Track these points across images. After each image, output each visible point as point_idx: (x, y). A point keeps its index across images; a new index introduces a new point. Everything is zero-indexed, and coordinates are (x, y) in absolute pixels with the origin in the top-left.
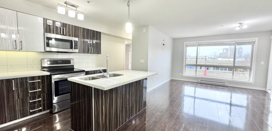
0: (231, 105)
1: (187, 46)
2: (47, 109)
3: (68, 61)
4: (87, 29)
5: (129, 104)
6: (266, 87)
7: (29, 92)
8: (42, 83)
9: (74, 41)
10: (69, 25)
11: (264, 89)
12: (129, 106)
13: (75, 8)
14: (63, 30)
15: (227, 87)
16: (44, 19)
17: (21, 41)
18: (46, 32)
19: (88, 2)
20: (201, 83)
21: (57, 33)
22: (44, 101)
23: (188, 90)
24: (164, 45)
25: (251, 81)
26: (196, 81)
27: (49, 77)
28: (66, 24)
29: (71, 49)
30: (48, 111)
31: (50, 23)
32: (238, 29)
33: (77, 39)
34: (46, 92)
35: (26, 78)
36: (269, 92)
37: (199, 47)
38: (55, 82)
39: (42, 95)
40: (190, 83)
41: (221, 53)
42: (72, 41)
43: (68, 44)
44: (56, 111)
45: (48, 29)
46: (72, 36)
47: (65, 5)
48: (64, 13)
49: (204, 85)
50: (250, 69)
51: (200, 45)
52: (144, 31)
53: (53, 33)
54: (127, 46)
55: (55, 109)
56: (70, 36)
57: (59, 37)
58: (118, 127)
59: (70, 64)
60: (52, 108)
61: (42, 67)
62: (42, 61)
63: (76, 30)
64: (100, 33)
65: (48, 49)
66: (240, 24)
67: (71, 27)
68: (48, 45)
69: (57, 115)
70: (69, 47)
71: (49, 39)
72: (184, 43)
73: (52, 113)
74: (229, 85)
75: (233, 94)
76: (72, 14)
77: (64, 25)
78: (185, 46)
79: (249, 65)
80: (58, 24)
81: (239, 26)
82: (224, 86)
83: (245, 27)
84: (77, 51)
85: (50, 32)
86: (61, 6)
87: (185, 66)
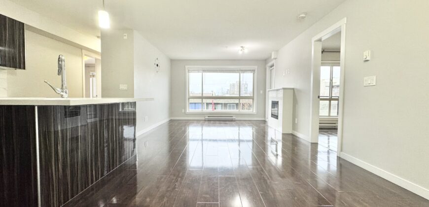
1: (189, 72)
5: (108, 146)
6: (265, 116)
11: (263, 119)
12: (108, 149)
15: (235, 121)
20: (208, 121)
23: (194, 132)
24: (157, 65)
25: (254, 112)
26: (203, 118)
32: (240, 52)
36: (267, 120)
37: (204, 73)
40: (195, 121)
41: (228, 90)
49: (212, 122)
50: (253, 99)
51: (204, 71)
52: (125, 38)
54: (88, 66)
58: (88, 186)
64: (22, 25)
66: (242, 47)
72: (187, 67)
74: (237, 119)
75: (240, 128)
78: (187, 71)
79: (252, 96)
81: (242, 50)
82: (232, 121)
83: (246, 51)
87: (189, 99)
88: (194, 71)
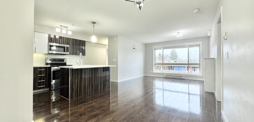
0: (189, 94)
1: (155, 49)
2: (48, 87)
3: (63, 60)
4: (75, 39)
7: (38, 76)
8: (46, 71)
9: (66, 47)
10: (64, 37)
12: (95, 84)
13: (66, 28)
14: (60, 40)
15: (184, 79)
16: (49, 35)
17: (36, 48)
18: (50, 42)
19: (73, 25)
20: (166, 78)
21: (56, 43)
22: (46, 82)
24: (134, 48)
26: (163, 76)
27: (50, 68)
28: (62, 37)
29: (64, 52)
30: (48, 89)
31: (52, 36)
32: (178, 36)
33: (68, 46)
34: (48, 77)
35: (37, 68)
37: (164, 50)
38: (53, 71)
39: (45, 78)
42: (65, 47)
43: (63, 49)
44: (53, 89)
45: (51, 40)
46: (65, 44)
47: (61, 27)
48: (60, 31)
50: (199, 65)
52: (115, 39)
53: (54, 43)
55: (52, 88)
56: (64, 44)
57: (58, 45)
59: (64, 61)
60: (51, 87)
61: (46, 63)
62: (46, 59)
63: (67, 40)
64: (85, 41)
65: (50, 52)
66: (178, 33)
67: (65, 38)
68: (50, 50)
69: (53, 91)
70: (63, 51)
71: (51, 46)
72: (153, 47)
73: (50, 90)
74: (186, 78)
76: (64, 32)
77: (60, 37)
78: (153, 49)
80: (57, 37)
81: (178, 35)
82: (182, 79)
83: (181, 35)
84: (68, 53)
85: (52, 42)
86: (58, 28)
87: (155, 65)
88: (157, 49)
